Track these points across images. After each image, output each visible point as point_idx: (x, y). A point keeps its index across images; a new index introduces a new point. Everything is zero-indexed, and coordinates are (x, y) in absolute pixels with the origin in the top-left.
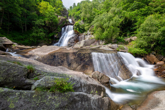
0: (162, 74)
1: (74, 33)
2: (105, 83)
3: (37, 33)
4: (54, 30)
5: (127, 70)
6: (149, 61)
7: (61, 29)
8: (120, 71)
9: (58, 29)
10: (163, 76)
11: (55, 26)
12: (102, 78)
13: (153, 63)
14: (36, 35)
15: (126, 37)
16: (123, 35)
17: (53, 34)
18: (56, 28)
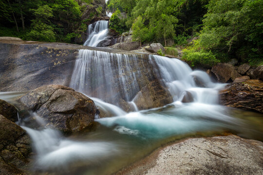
0: (235, 99)
1: (109, 34)
2: (60, 113)
3: (39, 30)
4: (75, 29)
5: (159, 91)
6: (219, 76)
7: (87, 27)
8: (140, 92)
9: (82, 27)
10: (237, 105)
11: (77, 21)
12: (59, 100)
13: (227, 79)
14: (38, 34)
15: (190, 37)
16: (186, 32)
17: (73, 35)
18: (79, 25)
